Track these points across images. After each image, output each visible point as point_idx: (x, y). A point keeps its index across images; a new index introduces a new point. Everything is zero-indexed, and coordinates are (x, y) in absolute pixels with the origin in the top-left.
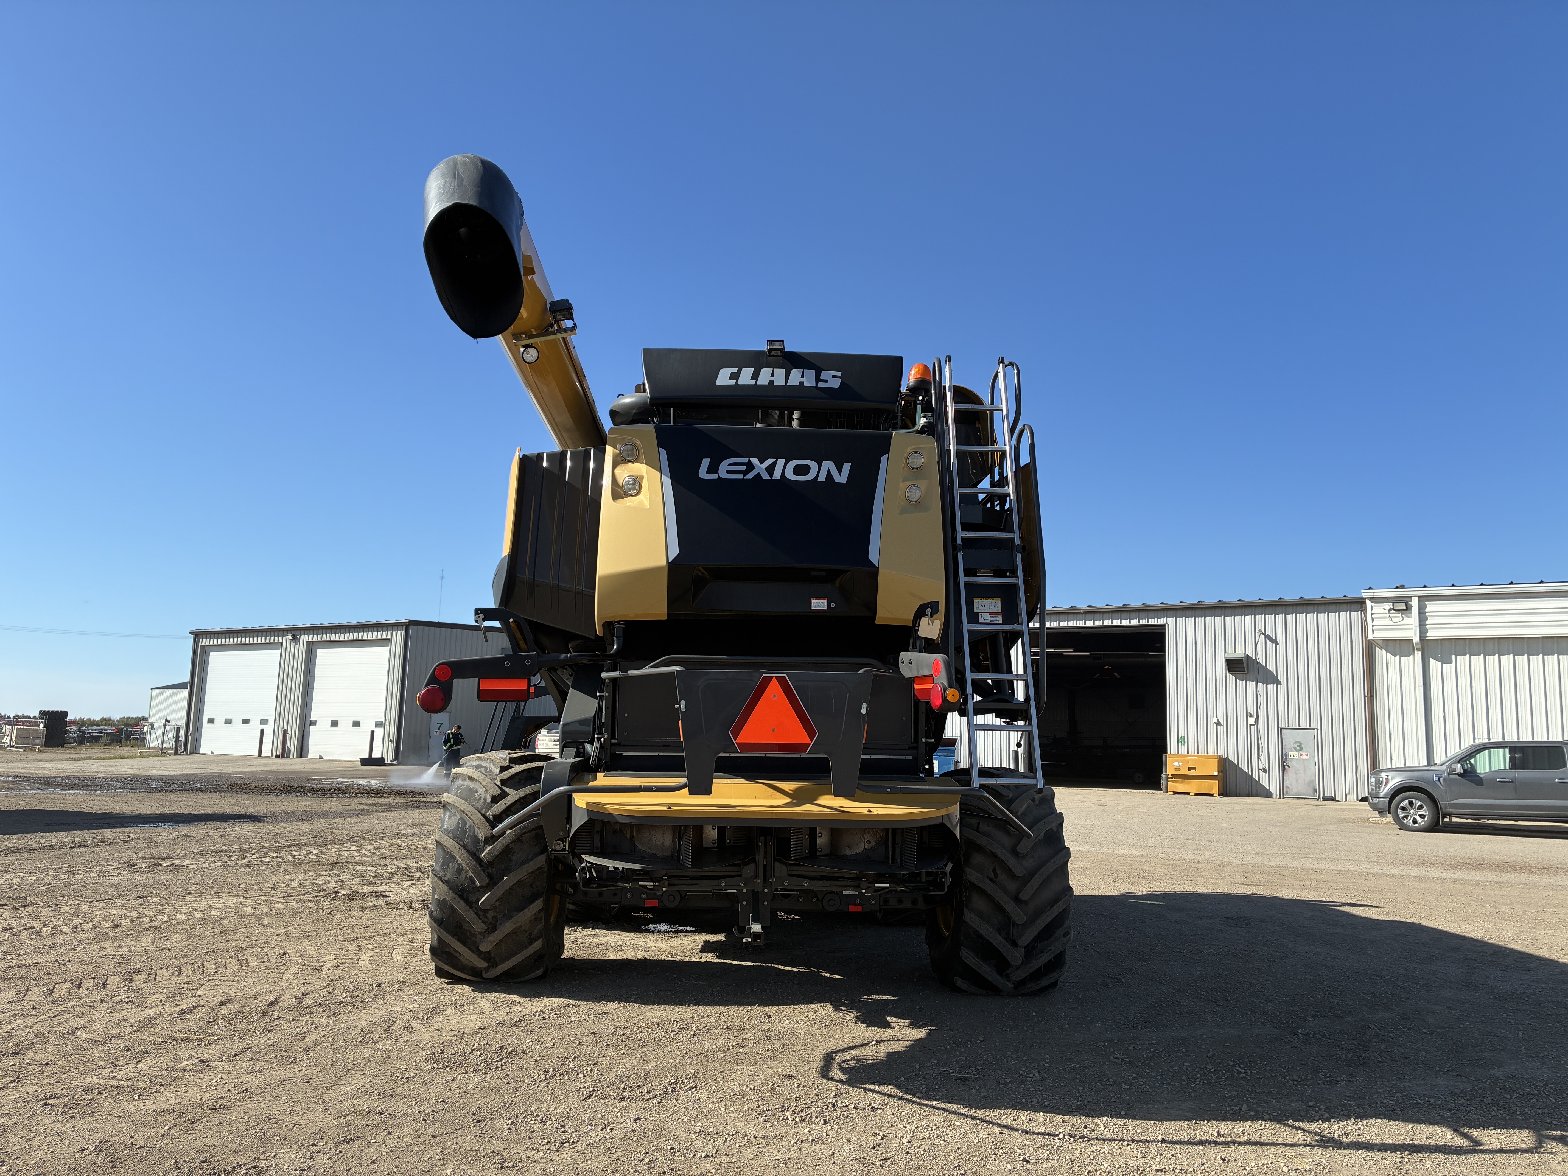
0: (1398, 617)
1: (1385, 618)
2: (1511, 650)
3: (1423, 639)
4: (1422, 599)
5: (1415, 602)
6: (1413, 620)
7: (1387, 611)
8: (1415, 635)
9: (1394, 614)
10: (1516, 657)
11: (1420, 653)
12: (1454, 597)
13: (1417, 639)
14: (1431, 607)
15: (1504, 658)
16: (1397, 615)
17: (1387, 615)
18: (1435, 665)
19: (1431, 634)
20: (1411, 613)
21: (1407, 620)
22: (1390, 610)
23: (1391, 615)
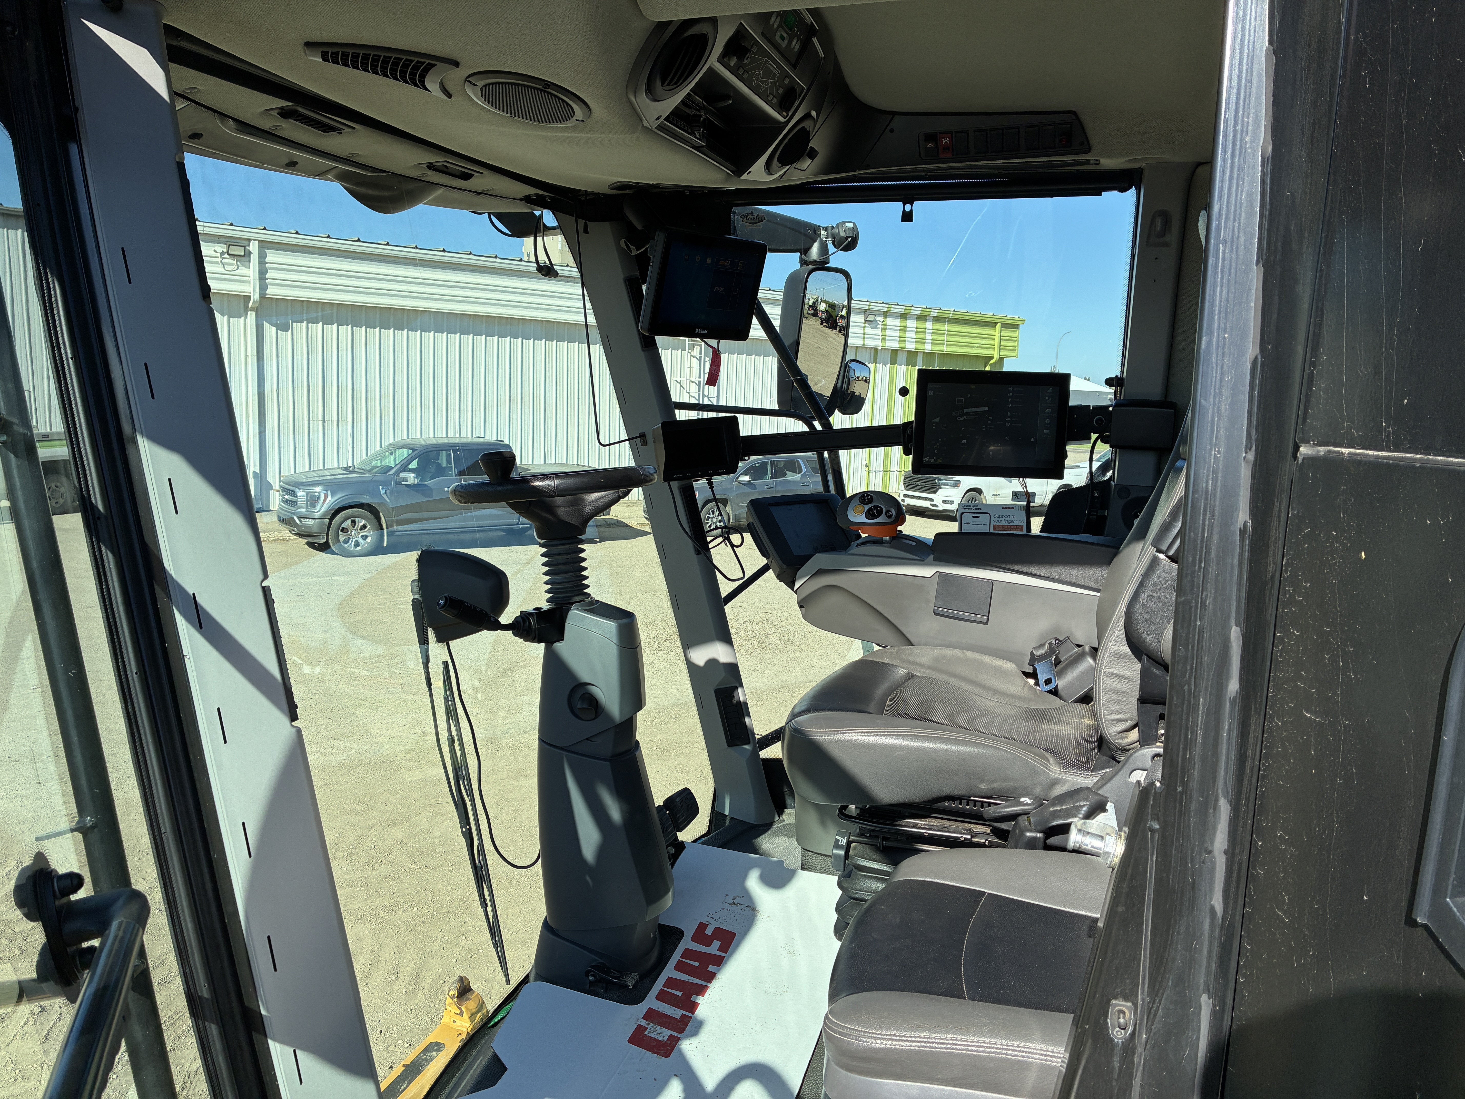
0: (232, 264)
1: (217, 263)
2: (349, 321)
3: (263, 296)
4: (264, 245)
5: (254, 247)
6: (252, 271)
7: (219, 255)
8: (254, 291)
9: (228, 260)
10: (354, 328)
11: (254, 314)
12: (298, 248)
13: (255, 296)
14: (272, 257)
15: (343, 328)
16: (231, 261)
17: (219, 260)
18: (269, 330)
19: (272, 291)
20: (249, 261)
21: (242, 270)
22: (222, 253)
23: (223, 261)
